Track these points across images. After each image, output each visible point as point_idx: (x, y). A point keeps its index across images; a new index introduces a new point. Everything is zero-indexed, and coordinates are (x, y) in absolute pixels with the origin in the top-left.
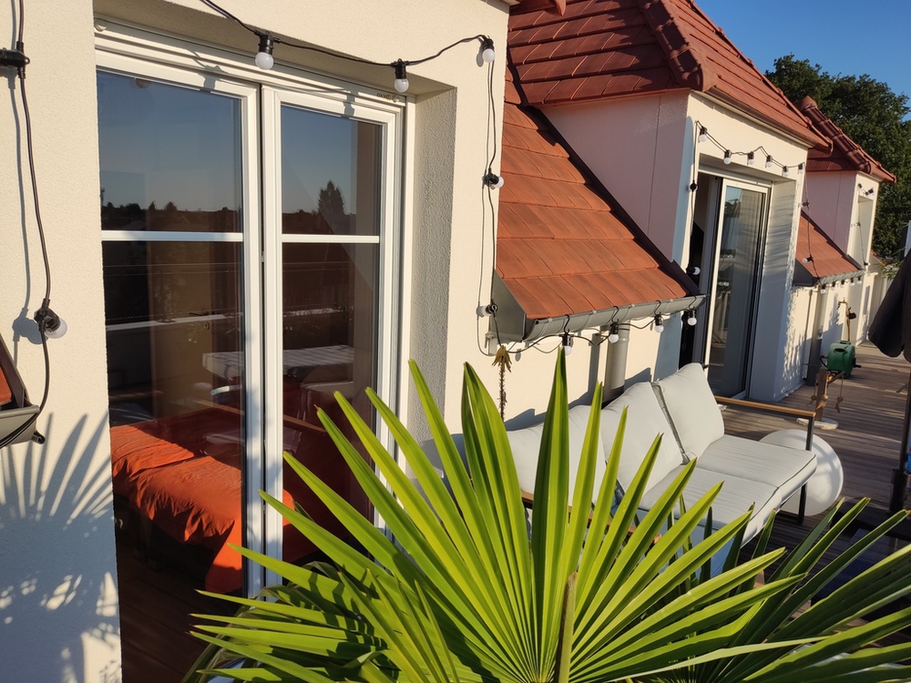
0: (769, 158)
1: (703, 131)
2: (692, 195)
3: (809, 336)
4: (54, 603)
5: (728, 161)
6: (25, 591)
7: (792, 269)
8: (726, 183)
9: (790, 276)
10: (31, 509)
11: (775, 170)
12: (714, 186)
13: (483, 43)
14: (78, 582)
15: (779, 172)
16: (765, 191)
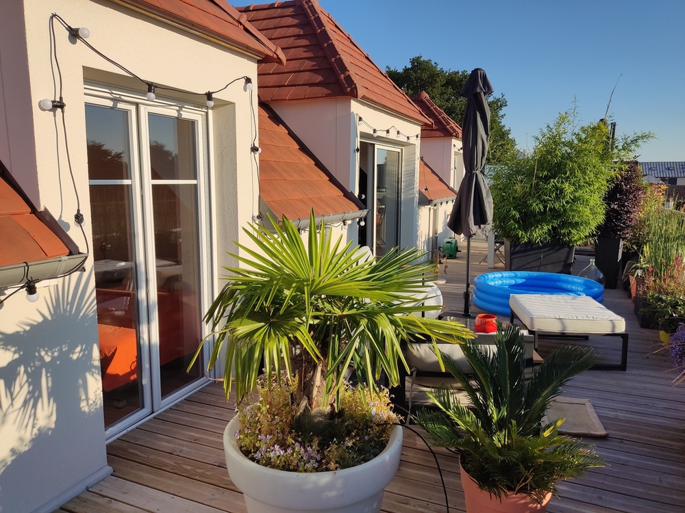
0: (398, 132)
1: (360, 119)
2: (358, 155)
3: (431, 236)
4: (75, 357)
5: (375, 135)
6: (64, 350)
7: (417, 195)
8: (376, 147)
9: (417, 200)
10: (65, 310)
11: (403, 139)
12: (370, 149)
13: (246, 80)
14: (84, 347)
15: (405, 140)
16: (400, 151)
